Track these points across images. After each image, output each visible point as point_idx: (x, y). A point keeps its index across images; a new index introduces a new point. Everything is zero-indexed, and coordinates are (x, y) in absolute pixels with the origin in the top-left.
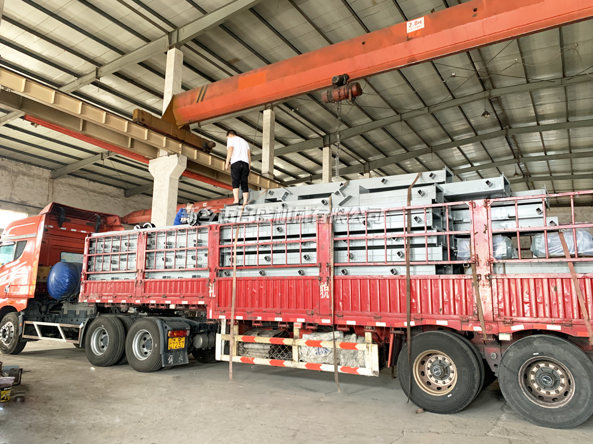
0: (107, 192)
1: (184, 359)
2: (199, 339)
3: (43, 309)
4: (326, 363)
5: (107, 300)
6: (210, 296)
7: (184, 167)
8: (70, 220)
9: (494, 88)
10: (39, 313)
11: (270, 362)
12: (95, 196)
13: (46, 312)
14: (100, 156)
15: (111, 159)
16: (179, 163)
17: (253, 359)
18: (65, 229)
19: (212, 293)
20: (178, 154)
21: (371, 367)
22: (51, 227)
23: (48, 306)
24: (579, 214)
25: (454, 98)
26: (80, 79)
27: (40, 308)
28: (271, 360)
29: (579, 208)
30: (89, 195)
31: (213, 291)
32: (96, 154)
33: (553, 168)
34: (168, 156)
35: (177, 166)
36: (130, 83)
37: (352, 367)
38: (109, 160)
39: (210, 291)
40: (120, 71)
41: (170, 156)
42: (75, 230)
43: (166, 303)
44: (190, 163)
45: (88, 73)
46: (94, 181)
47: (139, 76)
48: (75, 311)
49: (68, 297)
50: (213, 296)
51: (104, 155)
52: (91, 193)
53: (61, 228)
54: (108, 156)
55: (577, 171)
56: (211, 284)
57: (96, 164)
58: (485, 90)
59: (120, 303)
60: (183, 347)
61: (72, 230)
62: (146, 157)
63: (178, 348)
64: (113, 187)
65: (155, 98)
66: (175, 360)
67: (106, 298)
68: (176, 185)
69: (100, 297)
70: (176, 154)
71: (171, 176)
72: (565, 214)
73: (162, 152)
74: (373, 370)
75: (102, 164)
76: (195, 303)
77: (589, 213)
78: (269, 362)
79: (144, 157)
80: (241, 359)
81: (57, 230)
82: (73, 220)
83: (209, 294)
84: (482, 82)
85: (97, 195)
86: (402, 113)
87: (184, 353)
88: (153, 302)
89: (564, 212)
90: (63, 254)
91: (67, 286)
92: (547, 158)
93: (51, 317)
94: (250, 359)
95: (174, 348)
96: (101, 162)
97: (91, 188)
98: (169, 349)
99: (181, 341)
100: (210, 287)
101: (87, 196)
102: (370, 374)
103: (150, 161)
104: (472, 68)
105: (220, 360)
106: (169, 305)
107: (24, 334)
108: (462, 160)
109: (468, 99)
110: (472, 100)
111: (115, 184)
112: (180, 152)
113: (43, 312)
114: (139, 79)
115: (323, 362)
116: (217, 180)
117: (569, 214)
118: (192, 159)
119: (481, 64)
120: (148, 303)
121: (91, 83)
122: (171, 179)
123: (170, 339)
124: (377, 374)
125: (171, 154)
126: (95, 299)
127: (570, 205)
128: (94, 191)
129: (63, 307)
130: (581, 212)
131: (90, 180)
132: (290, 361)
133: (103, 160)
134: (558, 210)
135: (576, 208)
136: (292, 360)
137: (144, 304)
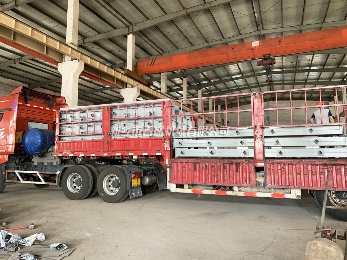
0: (16, 85)
1: (140, 192)
2: (147, 179)
3: (17, 161)
4: (260, 192)
5: (79, 154)
6: (166, 149)
7: (82, 69)
8: (32, 99)
9: (263, 29)
10: (15, 165)
11: (216, 192)
12: (8, 88)
13: (19, 164)
14: (13, 61)
15: (21, 63)
16: (79, 66)
17: (202, 190)
18: (29, 105)
19: (167, 148)
20: (78, 60)
21: (295, 193)
22: (21, 103)
23: (20, 159)
24: (294, 104)
25: (240, 34)
26: (3, 6)
27: (15, 160)
28: (216, 191)
29: (294, 101)
30: (5, 87)
31: (168, 146)
32: (10, 59)
33: (285, 78)
34: (72, 61)
35: (78, 68)
36: (38, 11)
37: (280, 194)
38: (20, 64)
39: (166, 146)
40: (32, 2)
41: (73, 61)
42: (36, 106)
43: (129, 155)
44: (86, 66)
45: (8, 2)
46: (8, 78)
47: (45, 7)
48: (44, 162)
49: (40, 153)
50: (168, 149)
51: (16, 61)
52: (6, 86)
53: (27, 105)
54: (19, 61)
55: (297, 80)
56: (166, 142)
57: (10, 66)
58: (258, 30)
59: (90, 156)
60: (139, 184)
61: (34, 106)
62: (56, 61)
63: (137, 185)
64: (21, 82)
65: (55, 23)
66: (136, 194)
67: (78, 153)
68: (77, 80)
69: (72, 153)
70: (77, 60)
71: (74, 74)
72: (287, 104)
73: (67, 58)
74: (297, 195)
75: (15, 67)
76: (154, 154)
77: (299, 104)
78: (214, 192)
79: (55, 61)
80: (192, 191)
81: (25, 106)
82: (34, 99)
83: (164, 148)
84: (257, 25)
85: (9, 87)
86: (209, 41)
87: (139, 188)
88: (119, 154)
89: (287, 103)
90: (29, 123)
91: (40, 145)
92: (282, 72)
93: (24, 167)
94: (200, 190)
95: (135, 186)
96: (14, 65)
97: (5, 82)
98: (133, 186)
99: (138, 181)
100: (166, 144)
101: (3, 88)
102: (294, 197)
103: (58, 64)
104: (253, 16)
105: (175, 192)
106: (132, 156)
107: (7, 180)
108: (238, 72)
109: (248, 35)
110: (251, 36)
111: (22, 81)
112: (80, 59)
113: (18, 164)
114: (45, 9)
115: (257, 191)
116: (100, 78)
117: (289, 104)
118: (87, 64)
119: (259, 14)
120: (114, 155)
121: (10, 10)
122: (74, 76)
123: (133, 180)
124: (300, 198)
125: (74, 60)
126: (68, 154)
127: (289, 100)
128: (7, 85)
129: (32, 160)
130: (295, 103)
131: (4, 77)
132: (232, 192)
133: (15, 64)
134: (284, 102)
135: (293, 101)
136: (233, 190)
137: (111, 156)
